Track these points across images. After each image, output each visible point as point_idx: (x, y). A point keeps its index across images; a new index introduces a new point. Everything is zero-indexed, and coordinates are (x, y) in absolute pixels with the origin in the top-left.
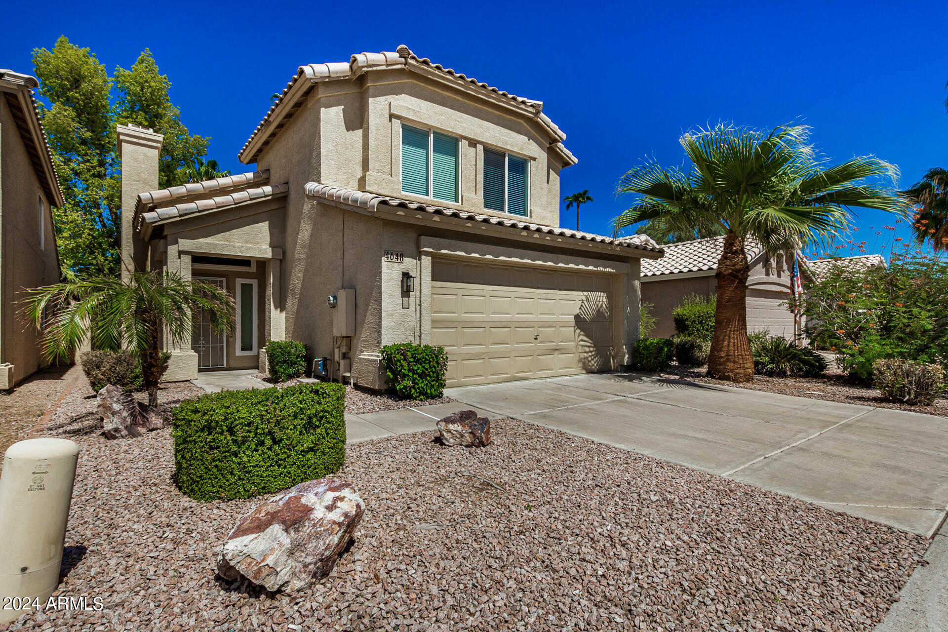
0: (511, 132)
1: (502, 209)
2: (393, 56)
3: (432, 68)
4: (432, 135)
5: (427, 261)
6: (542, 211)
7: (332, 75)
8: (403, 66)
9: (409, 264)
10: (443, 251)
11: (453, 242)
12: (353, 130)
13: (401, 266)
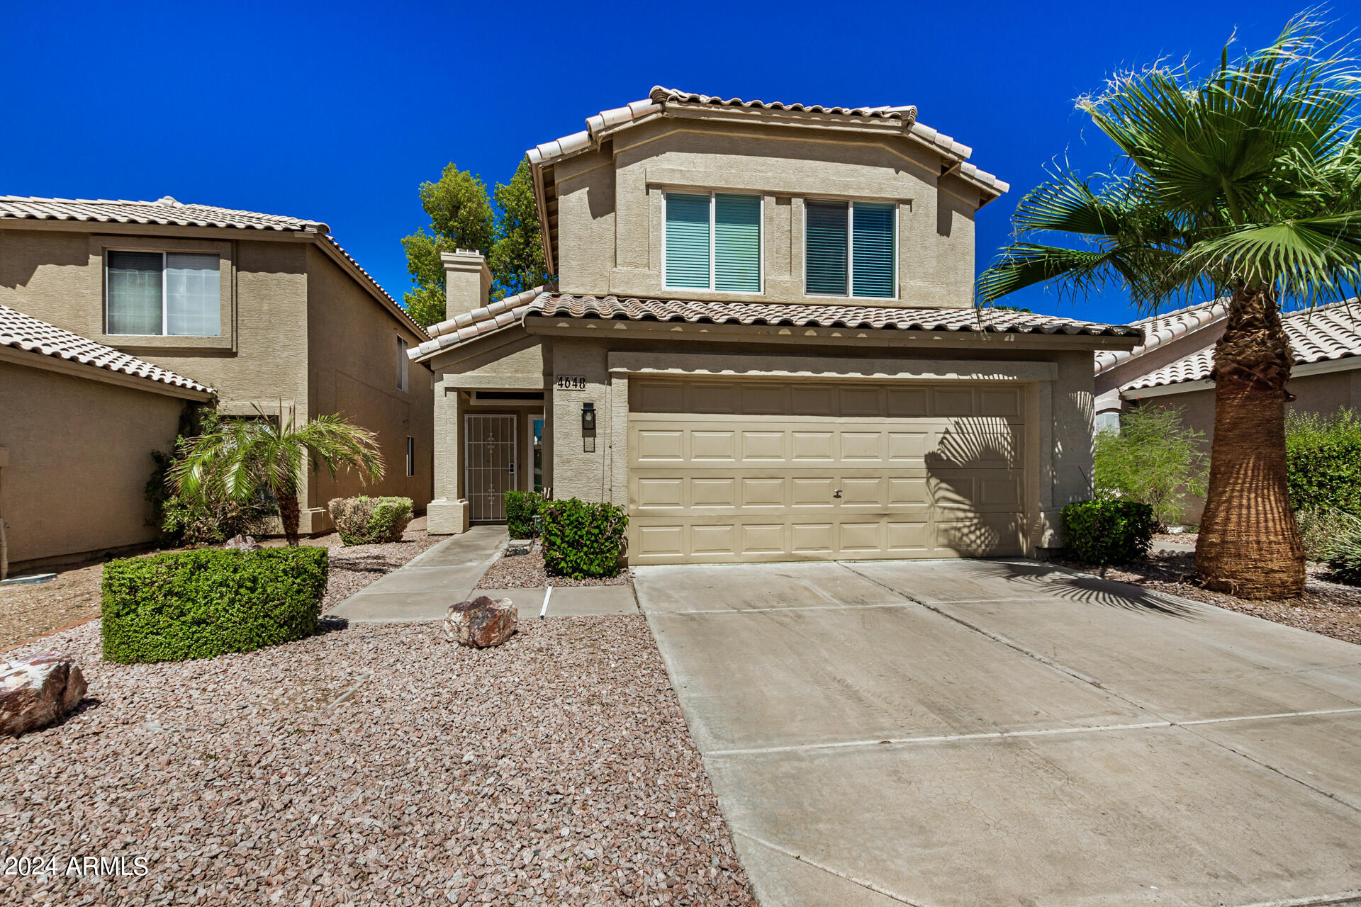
0: (859, 167)
1: (844, 291)
2: (646, 104)
3: (704, 105)
4: (713, 200)
5: (621, 386)
6: (927, 284)
7: (566, 153)
8: (660, 115)
9: (593, 390)
10: (644, 370)
11: (662, 356)
12: (601, 216)
13: (582, 395)
